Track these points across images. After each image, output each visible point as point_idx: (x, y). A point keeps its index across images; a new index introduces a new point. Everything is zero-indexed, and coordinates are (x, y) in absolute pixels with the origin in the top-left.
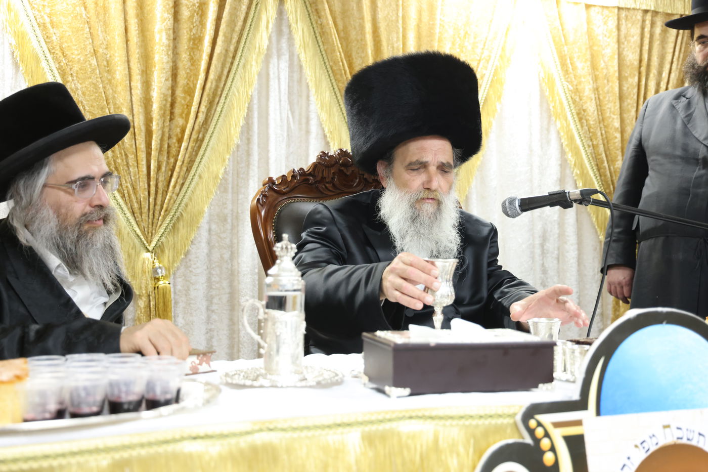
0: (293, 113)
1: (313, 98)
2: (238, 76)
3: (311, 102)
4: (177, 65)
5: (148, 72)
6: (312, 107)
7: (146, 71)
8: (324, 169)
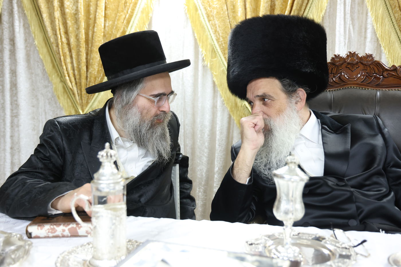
0: (353, 26)
1: (370, 14)
2: (313, 5)
3: (368, 17)
4: (275, 3)
5: (258, 9)
6: (369, 21)
7: (257, 9)
8: (333, 67)
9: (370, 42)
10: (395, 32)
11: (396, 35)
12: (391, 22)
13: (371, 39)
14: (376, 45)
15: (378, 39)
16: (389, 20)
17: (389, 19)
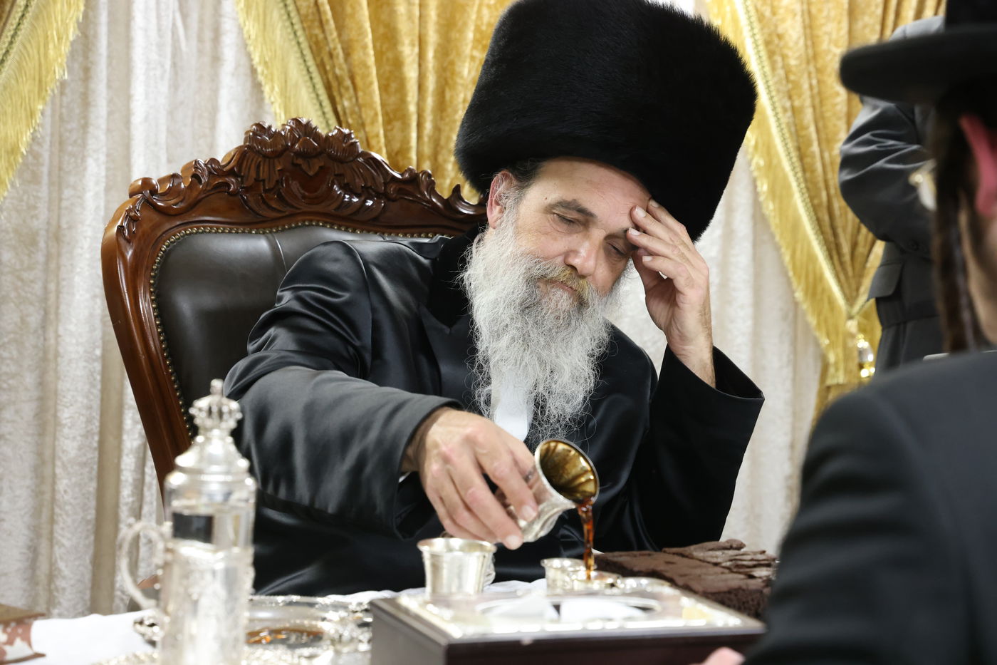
6: (227, 7)
8: (260, 162)
9: (233, 75)
10: (299, 55)
11: (300, 64)
12: (288, 24)
13: (237, 66)
14: (249, 84)
15: (253, 71)
16: (281, 16)
17: (283, 11)
